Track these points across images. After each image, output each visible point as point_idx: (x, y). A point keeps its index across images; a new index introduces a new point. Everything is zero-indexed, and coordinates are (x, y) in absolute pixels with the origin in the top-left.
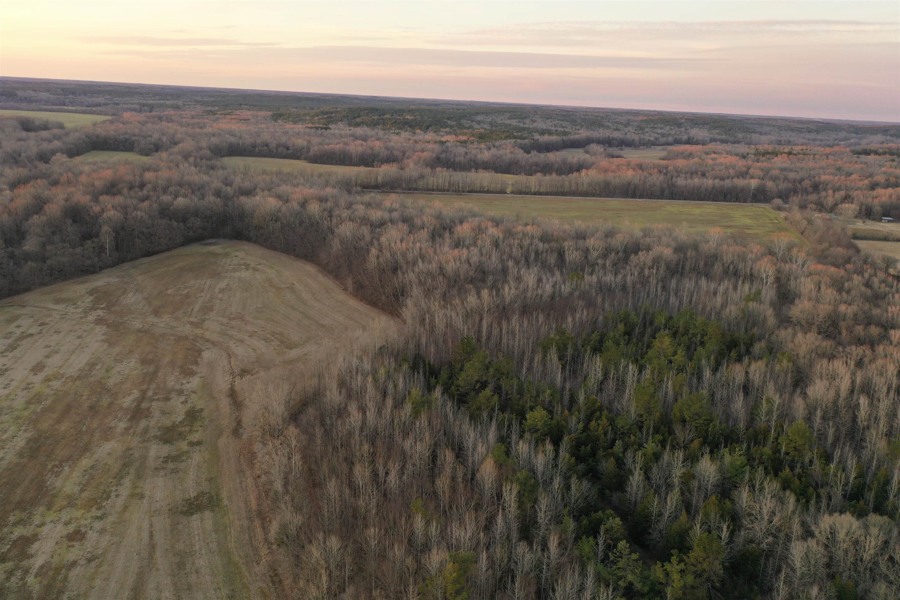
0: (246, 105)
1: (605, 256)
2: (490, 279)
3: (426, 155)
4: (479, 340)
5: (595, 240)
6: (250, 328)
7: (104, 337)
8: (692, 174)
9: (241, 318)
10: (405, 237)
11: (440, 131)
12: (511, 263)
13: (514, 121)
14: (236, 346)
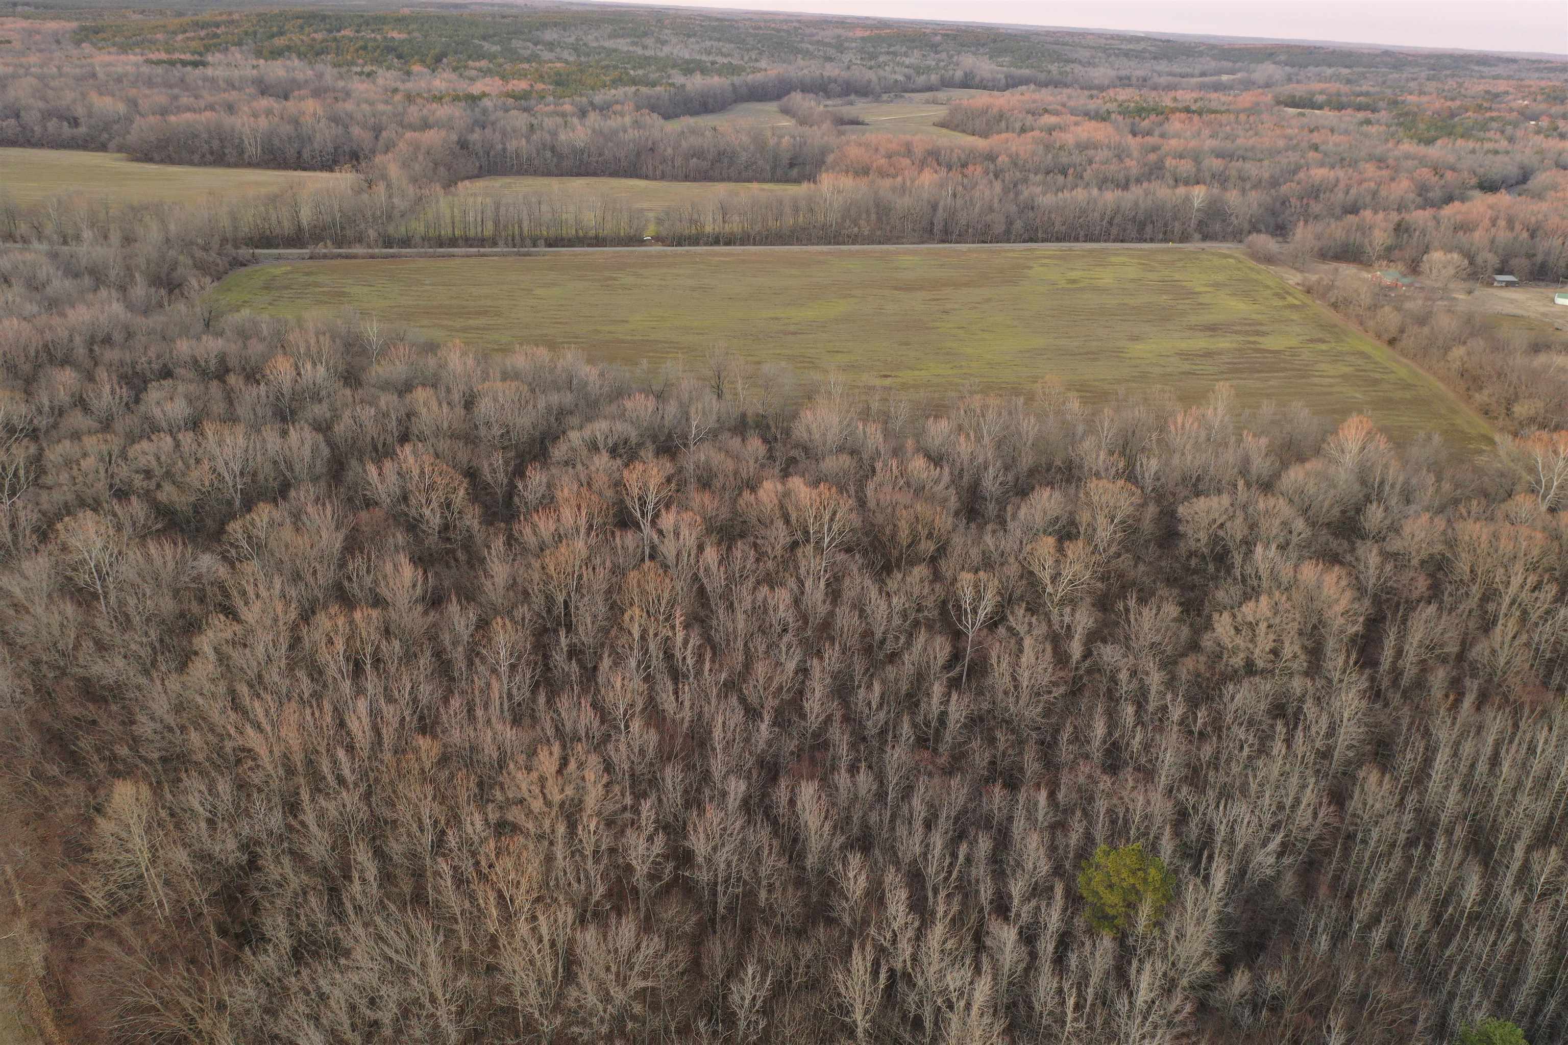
0: (27, 4)
11: (466, 67)
13: (621, 41)
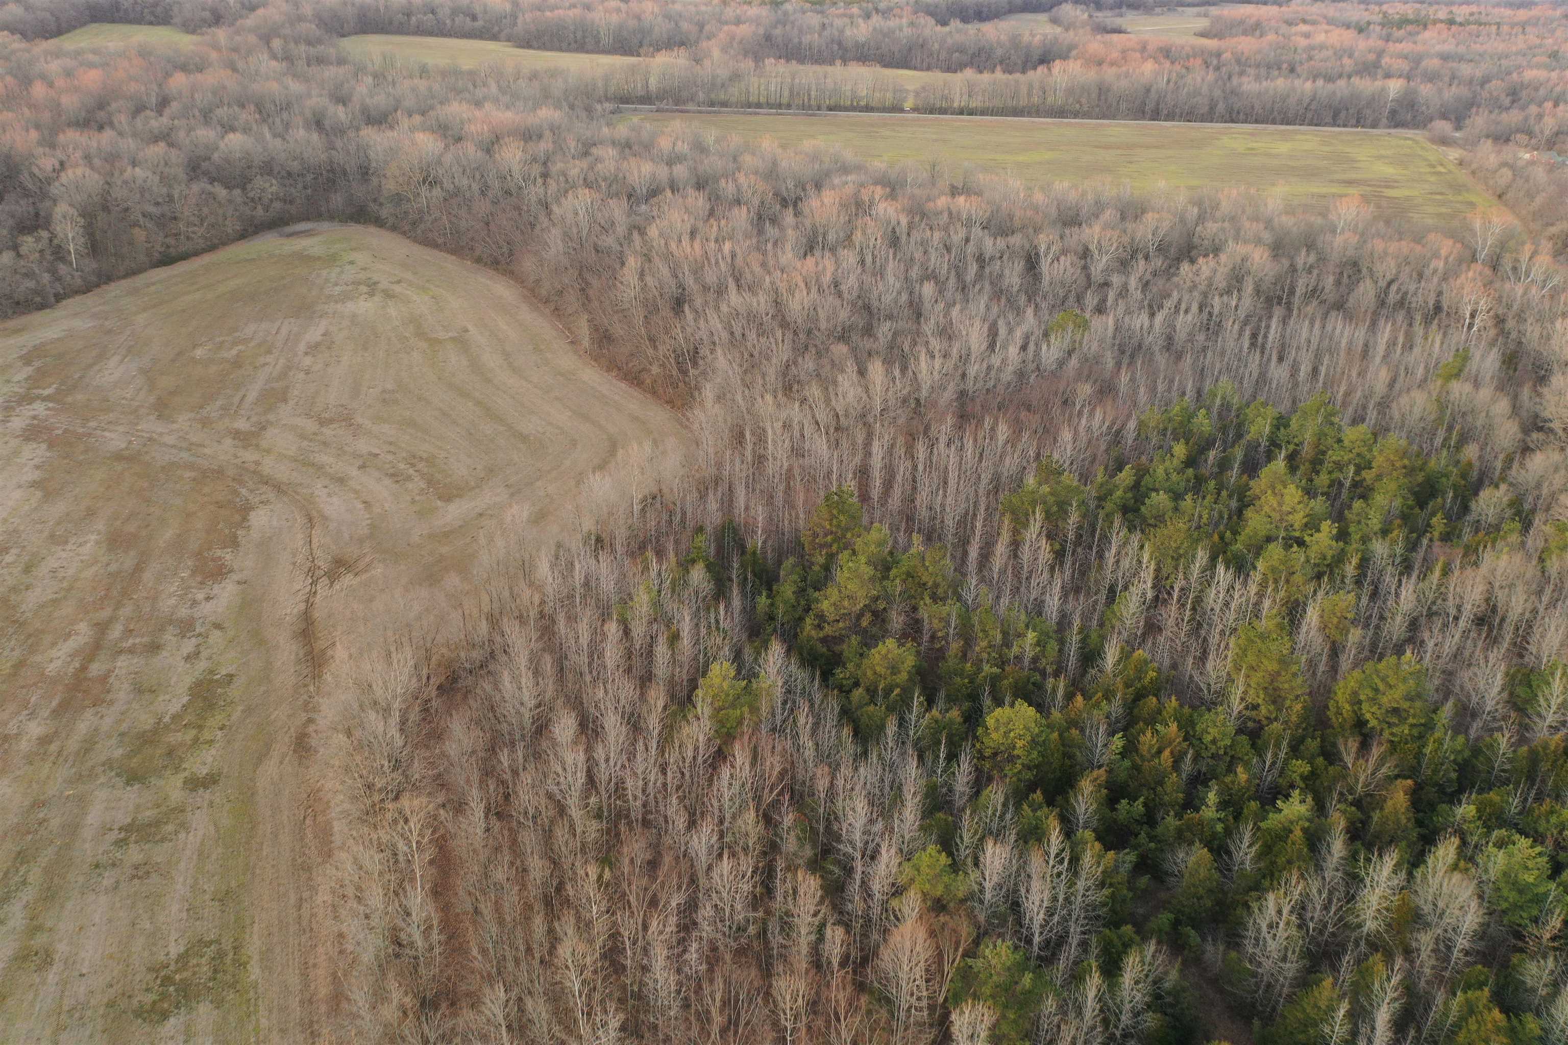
1: (1124, 264)
2: (884, 330)
3: (744, 30)
4: (865, 497)
5: (1103, 229)
6: (363, 446)
7: (36, 475)
8: (1269, 67)
9: (346, 419)
10: (700, 224)
12: (928, 289)
14: (329, 495)
